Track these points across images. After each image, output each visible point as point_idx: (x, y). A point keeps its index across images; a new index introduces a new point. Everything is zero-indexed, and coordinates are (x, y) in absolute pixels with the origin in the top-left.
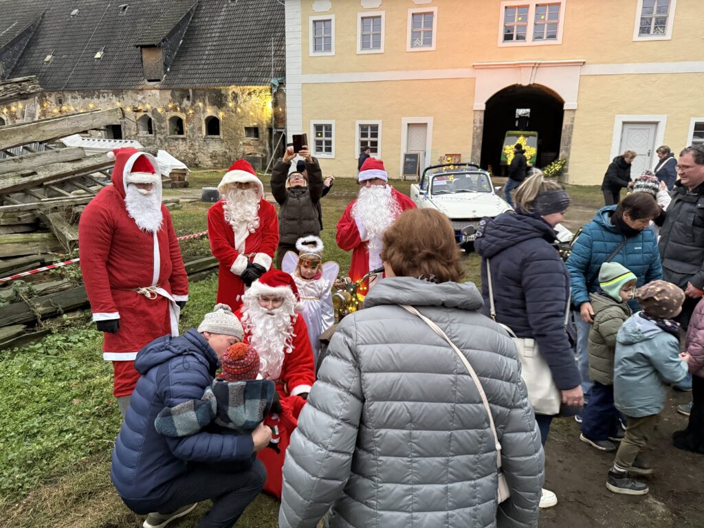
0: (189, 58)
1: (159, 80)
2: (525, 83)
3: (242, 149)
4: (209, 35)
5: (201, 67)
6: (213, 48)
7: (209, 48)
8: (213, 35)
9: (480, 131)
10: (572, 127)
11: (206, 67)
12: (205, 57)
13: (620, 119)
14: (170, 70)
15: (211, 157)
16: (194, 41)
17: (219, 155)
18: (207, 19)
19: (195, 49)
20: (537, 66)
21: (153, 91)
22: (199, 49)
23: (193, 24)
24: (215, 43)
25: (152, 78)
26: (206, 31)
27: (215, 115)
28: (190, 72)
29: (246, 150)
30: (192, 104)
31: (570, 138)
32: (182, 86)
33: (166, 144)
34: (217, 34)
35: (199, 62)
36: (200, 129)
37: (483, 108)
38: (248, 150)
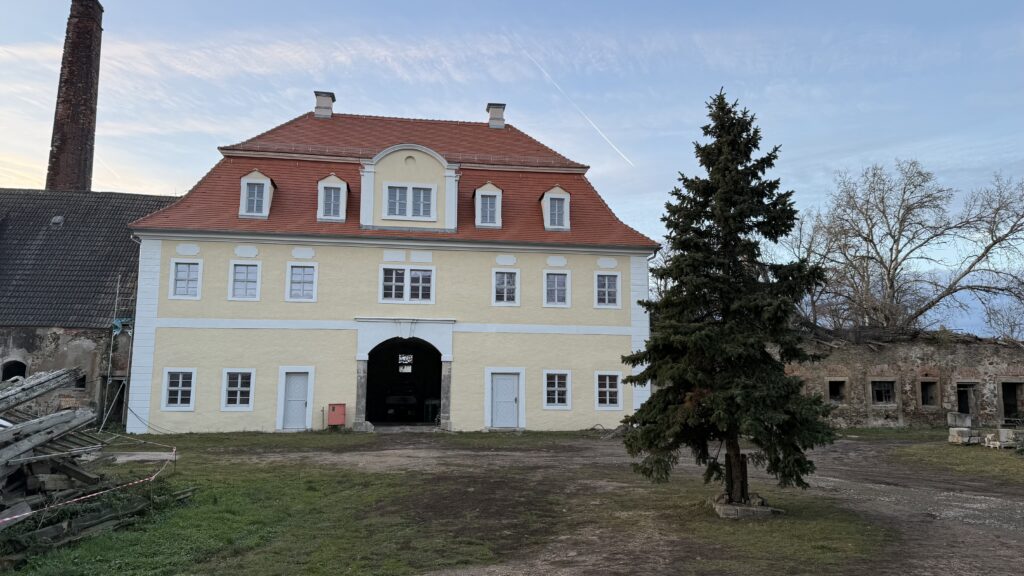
2: (406, 336)
3: (56, 403)
4: (17, 262)
6: (24, 277)
7: (17, 277)
8: (25, 262)
9: (364, 381)
10: (449, 377)
11: (12, 300)
12: (11, 288)
13: (488, 371)
20: (415, 322)
24: (27, 272)
26: (14, 257)
27: (19, 359)
31: (449, 387)
34: (31, 262)
37: (367, 358)
38: (67, 403)
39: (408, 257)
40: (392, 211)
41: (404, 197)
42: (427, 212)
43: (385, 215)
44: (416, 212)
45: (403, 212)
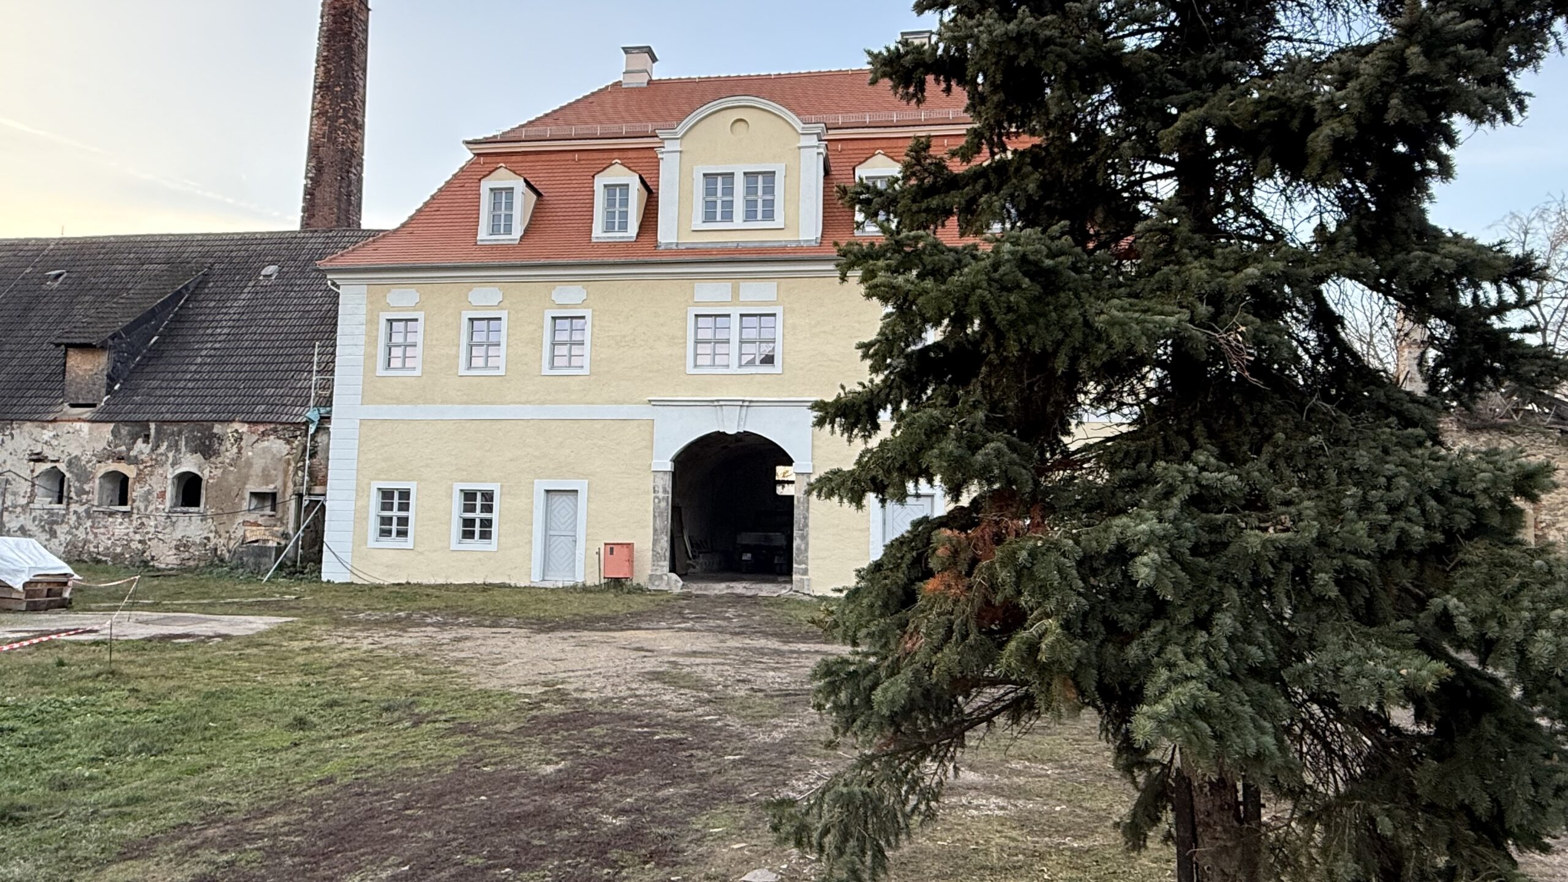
0: (162, 368)
1: (94, 406)
2: (731, 431)
3: (239, 534)
4: (209, 331)
5: (182, 384)
6: (212, 352)
7: (204, 353)
8: (219, 330)
9: (666, 505)
10: (806, 501)
11: (190, 385)
12: (193, 368)
14: (120, 389)
15: (177, 548)
16: (180, 339)
17: (194, 544)
18: (212, 304)
19: (176, 353)
20: (746, 404)
21: (77, 425)
22: (185, 353)
23: (183, 312)
24: (217, 345)
25: (81, 401)
26: (205, 325)
27: (195, 470)
28: (158, 393)
29: (248, 534)
30: (153, 450)
31: (806, 518)
32: (137, 417)
33: (89, 523)
34: (226, 331)
35: (179, 376)
36: (162, 495)
37: (669, 467)
38: (254, 533)
39: (735, 292)
40: (709, 217)
41: (729, 191)
42: (769, 215)
43: (698, 223)
44: (750, 215)
45: (728, 216)
